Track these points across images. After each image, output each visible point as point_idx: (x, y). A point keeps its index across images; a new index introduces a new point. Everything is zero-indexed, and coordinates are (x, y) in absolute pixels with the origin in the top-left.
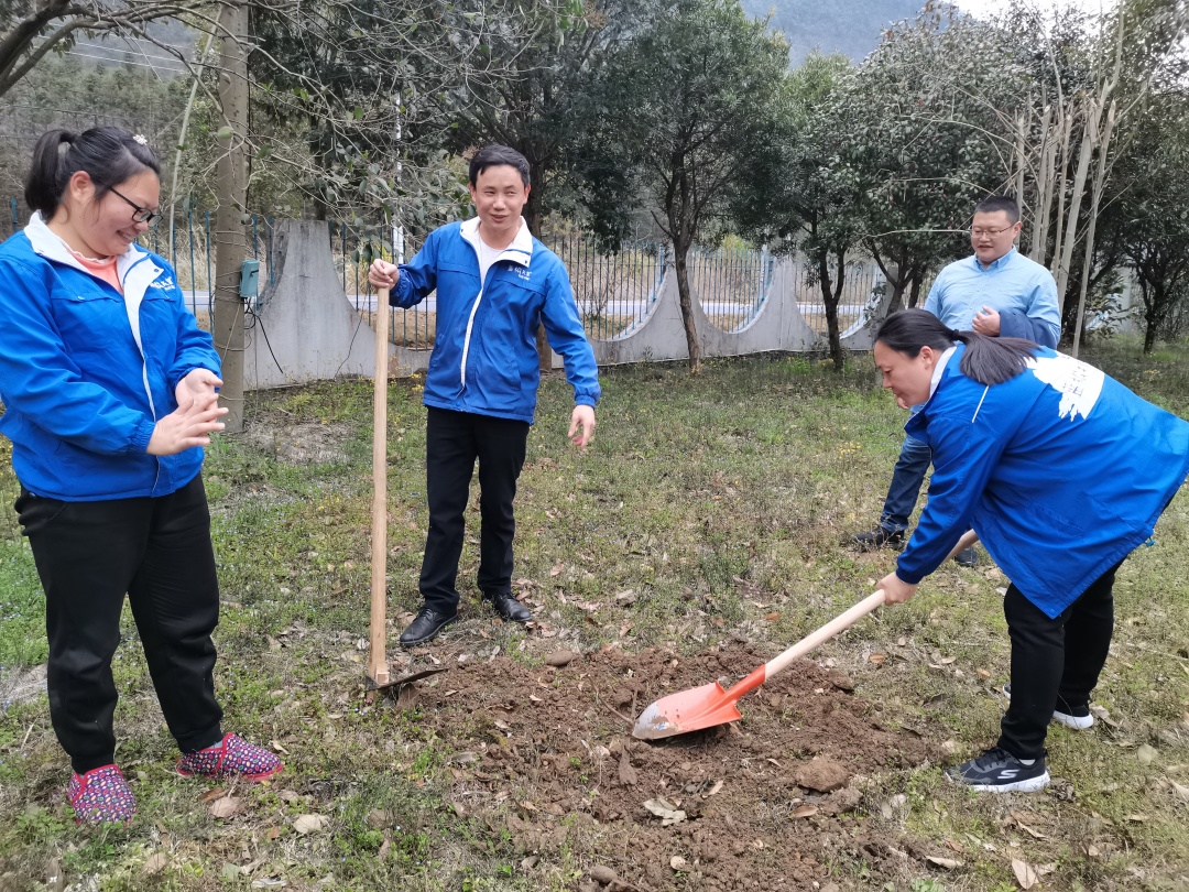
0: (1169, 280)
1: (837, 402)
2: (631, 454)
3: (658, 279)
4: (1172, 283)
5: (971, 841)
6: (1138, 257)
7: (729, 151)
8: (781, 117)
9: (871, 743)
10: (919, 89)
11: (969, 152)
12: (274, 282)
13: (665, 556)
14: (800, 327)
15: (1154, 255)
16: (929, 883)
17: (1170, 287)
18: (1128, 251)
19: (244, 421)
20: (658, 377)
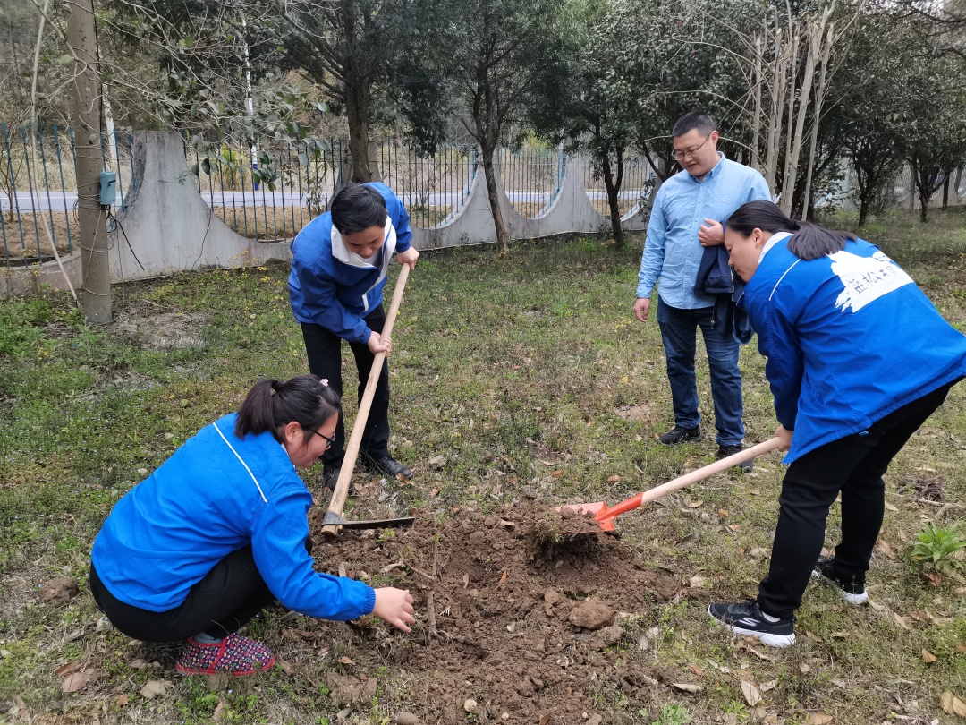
0: (877, 167)
1: (617, 278)
2: (447, 331)
3: (471, 175)
4: (880, 169)
5: (710, 665)
6: (854, 148)
7: (525, 66)
8: (566, 36)
9: (633, 583)
10: (679, 11)
11: (719, 66)
12: (136, 185)
13: (472, 422)
14: (589, 213)
15: (867, 146)
16: (675, 707)
17: (879, 172)
18: (847, 144)
19: (113, 313)
20: (473, 260)
